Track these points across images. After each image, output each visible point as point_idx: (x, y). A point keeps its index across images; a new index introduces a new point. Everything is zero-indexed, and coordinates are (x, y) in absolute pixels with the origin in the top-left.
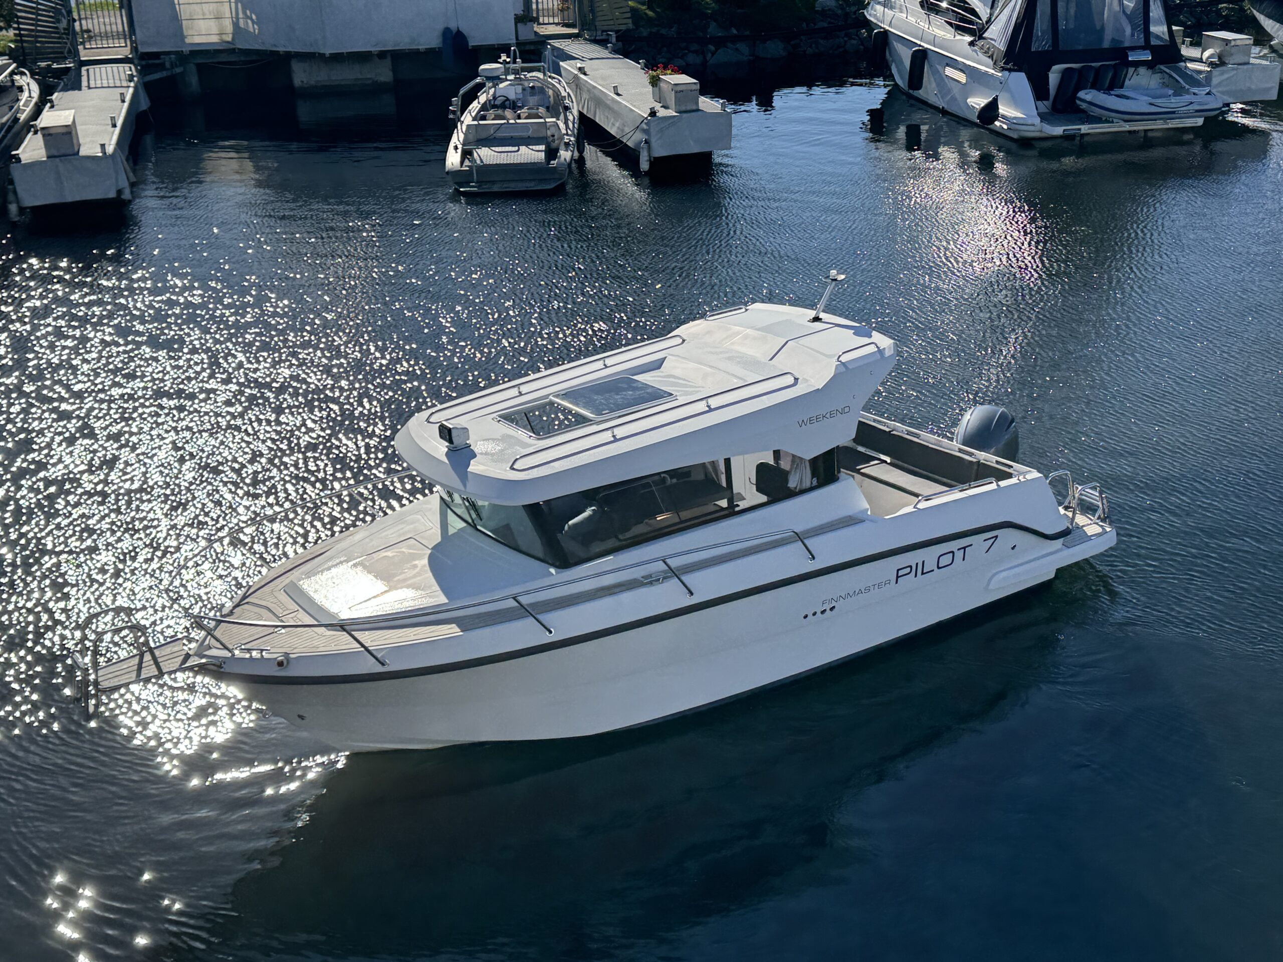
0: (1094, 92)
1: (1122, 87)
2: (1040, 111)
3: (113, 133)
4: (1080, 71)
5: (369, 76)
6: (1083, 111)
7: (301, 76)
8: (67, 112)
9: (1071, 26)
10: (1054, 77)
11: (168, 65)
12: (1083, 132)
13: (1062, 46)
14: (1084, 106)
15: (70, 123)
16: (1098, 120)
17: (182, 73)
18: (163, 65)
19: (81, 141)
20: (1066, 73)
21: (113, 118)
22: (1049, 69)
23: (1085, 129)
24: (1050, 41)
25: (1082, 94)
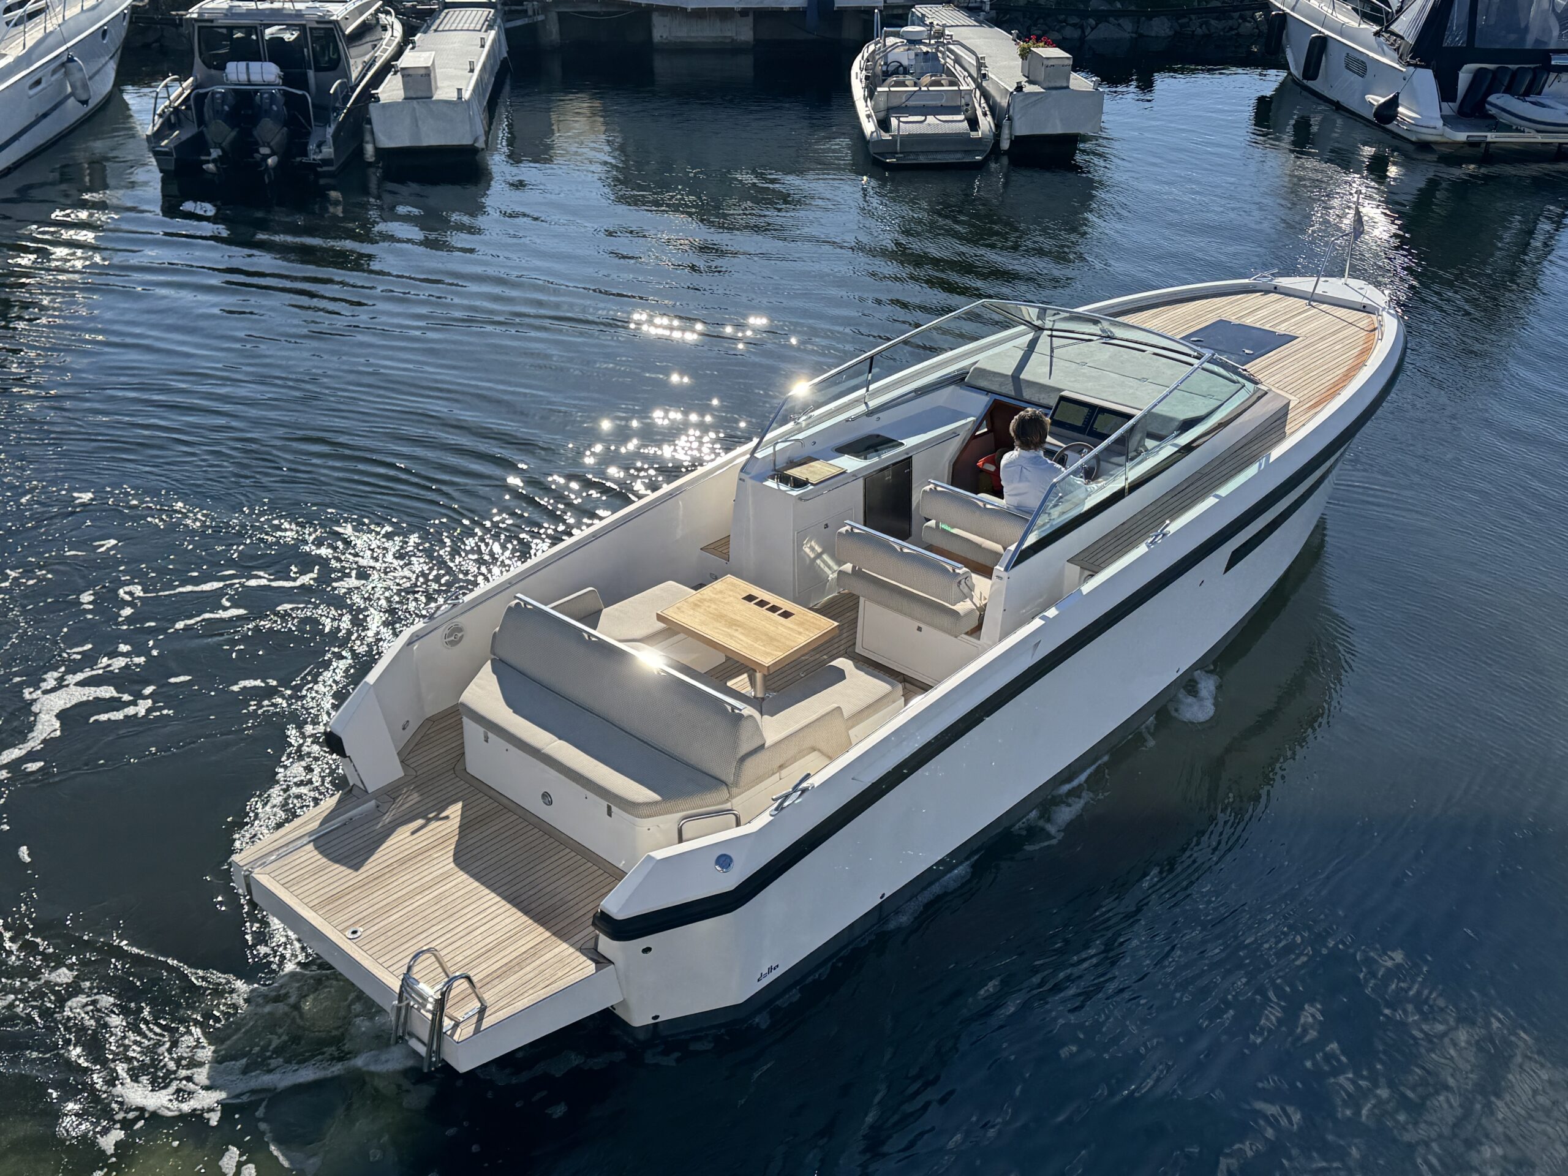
0: (1507, 97)
1: (1539, 93)
2: (1444, 113)
3: (471, 78)
4: (1494, 72)
5: (729, 34)
6: (1492, 117)
7: (662, 31)
8: (428, 53)
9: (1492, 22)
10: (1464, 76)
11: (530, 13)
12: (1489, 140)
13: (1477, 44)
14: (1493, 111)
15: (429, 65)
16: (1508, 128)
17: (542, 21)
18: (526, 11)
19: (439, 84)
20: (1478, 75)
21: (471, 63)
22: (1460, 69)
23: (1491, 137)
24: (1465, 38)
25: (1492, 98)
